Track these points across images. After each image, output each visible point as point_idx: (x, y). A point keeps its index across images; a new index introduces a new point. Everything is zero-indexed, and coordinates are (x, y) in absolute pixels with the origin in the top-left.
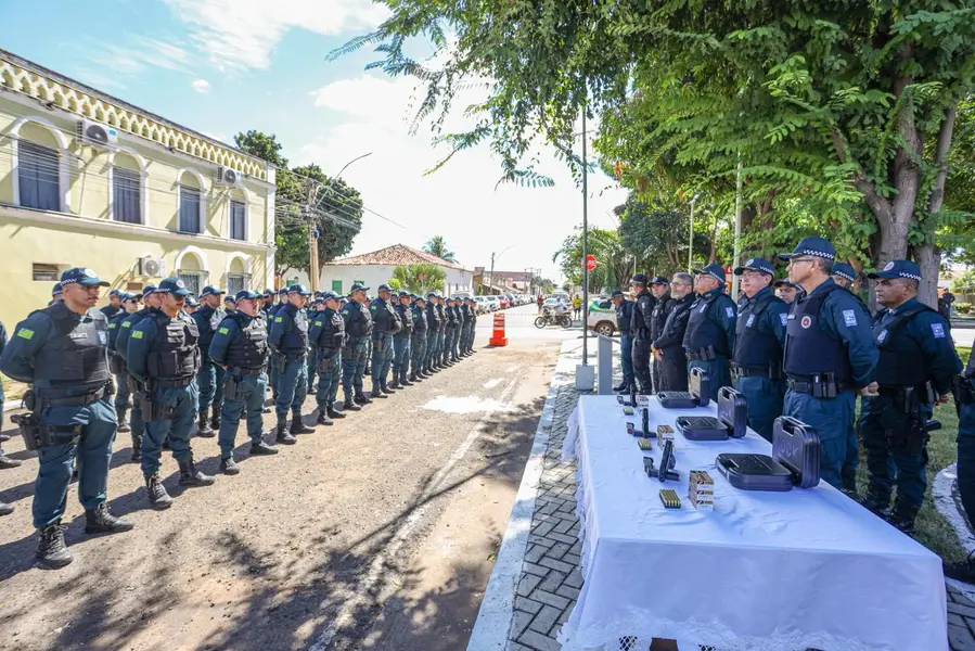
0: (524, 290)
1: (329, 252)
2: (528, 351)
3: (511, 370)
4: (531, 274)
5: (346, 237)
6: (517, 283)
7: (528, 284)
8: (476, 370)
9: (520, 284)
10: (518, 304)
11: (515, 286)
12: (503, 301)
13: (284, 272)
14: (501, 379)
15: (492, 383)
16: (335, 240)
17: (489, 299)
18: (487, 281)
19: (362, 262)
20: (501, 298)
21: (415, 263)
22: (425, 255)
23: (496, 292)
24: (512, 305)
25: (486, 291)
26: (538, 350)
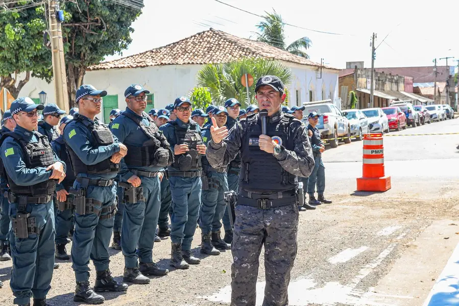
0: (436, 98)
1: (94, 48)
2: (424, 198)
3: (388, 231)
4: (447, 68)
5: (119, 22)
6: (420, 85)
7: (442, 86)
8: (322, 233)
9: (427, 88)
10: (422, 121)
11: (416, 91)
12: (394, 118)
13: (22, 84)
14: (363, 249)
15: (346, 255)
16: (101, 28)
17: (368, 114)
18: (365, 85)
19: (149, 62)
20: (389, 113)
21: (237, 58)
22: (253, 46)
23: (381, 102)
24: (410, 123)
25: (363, 100)
26: (446, 196)
